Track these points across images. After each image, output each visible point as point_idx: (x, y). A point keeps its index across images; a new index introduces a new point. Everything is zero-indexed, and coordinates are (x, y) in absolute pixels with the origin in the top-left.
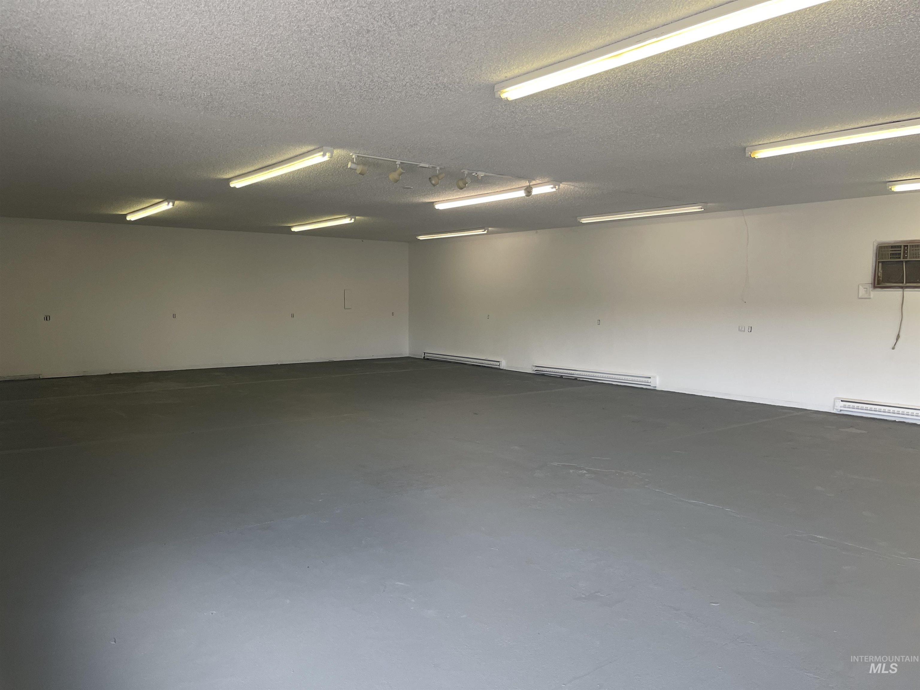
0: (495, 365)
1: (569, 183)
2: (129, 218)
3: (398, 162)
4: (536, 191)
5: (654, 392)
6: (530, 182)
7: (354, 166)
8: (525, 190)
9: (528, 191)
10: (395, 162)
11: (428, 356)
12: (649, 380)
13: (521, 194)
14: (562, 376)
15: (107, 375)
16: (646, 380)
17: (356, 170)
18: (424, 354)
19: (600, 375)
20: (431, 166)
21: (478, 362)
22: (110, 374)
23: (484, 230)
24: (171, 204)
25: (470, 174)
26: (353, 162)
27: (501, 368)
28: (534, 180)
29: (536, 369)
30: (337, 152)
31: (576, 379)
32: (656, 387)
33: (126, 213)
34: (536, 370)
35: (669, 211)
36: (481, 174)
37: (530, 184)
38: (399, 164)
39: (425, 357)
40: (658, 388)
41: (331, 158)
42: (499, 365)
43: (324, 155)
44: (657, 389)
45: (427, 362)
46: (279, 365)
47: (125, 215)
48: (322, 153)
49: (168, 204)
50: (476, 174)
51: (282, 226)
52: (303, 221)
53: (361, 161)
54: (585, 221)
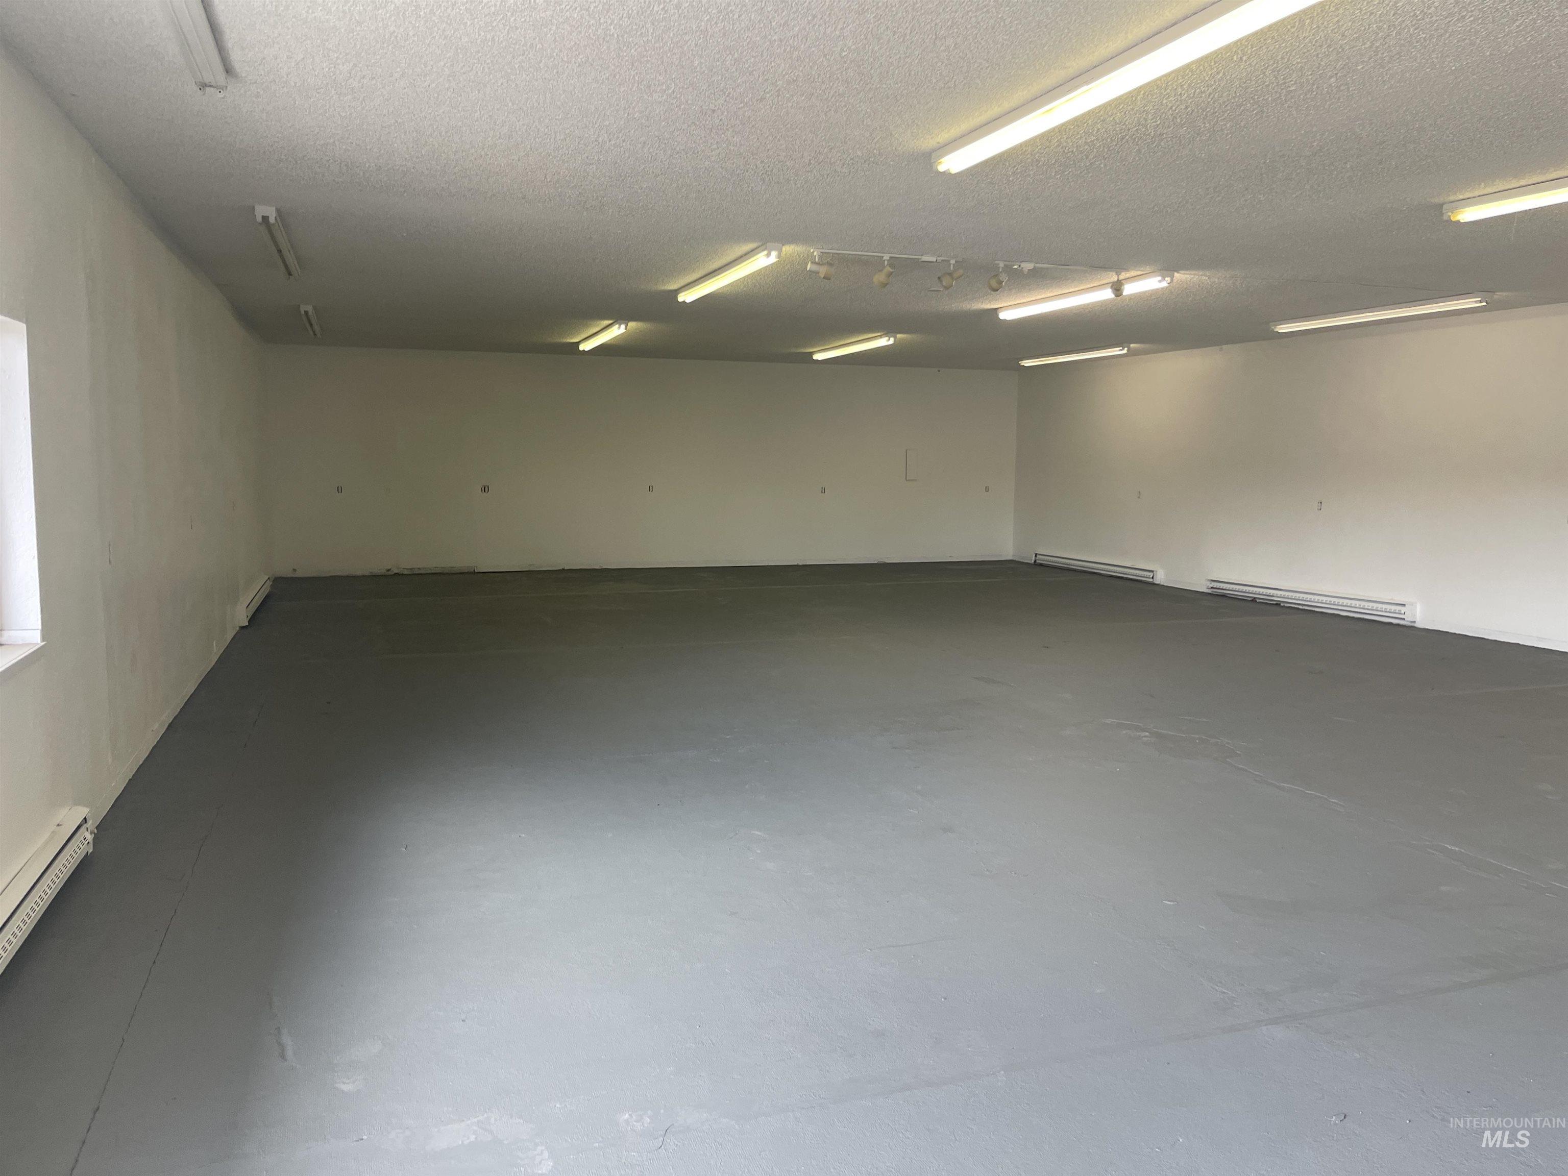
0: (1146, 576)
1: (1193, 272)
2: (582, 347)
3: (886, 257)
4: (1130, 289)
5: (1409, 632)
6: (1118, 274)
7: (815, 268)
8: (1112, 287)
9: (1117, 288)
10: (883, 257)
11: (1041, 560)
12: (1403, 609)
13: (1107, 294)
14: (1255, 598)
15: (559, 570)
16: (1398, 608)
17: (818, 273)
18: (1036, 556)
19: (1317, 598)
20: (940, 259)
21: (1118, 572)
22: (563, 569)
23: (1121, 348)
24: (623, 326)
25: (1008, 269)
26: (814, 263)
27: (1157, 583)
28: (1126, 270)
29: (1211, 586)
30: (788, 249)
31: (1278, 604)
32: (1415, 622)
33: (578, 341)
34: (1212, 588)
35: (1427, 308)
36: (1027, 266)
37: (1118, 277)
38: (888, 260)
39: (1037, 561)
40: (1419, 625)
41: (778, 258)
42: (1153, 578)
43: (768, 255)
44: (1416, 625)
45: (1040, 568)
46: (800, 566)
47: (578, 343)
48: (765, 252)
49: (620, 327)
50: (1020, 266)
51: (799, 353)
52: (824, 345)
53: (830, 260)
54: (1283, 328)
